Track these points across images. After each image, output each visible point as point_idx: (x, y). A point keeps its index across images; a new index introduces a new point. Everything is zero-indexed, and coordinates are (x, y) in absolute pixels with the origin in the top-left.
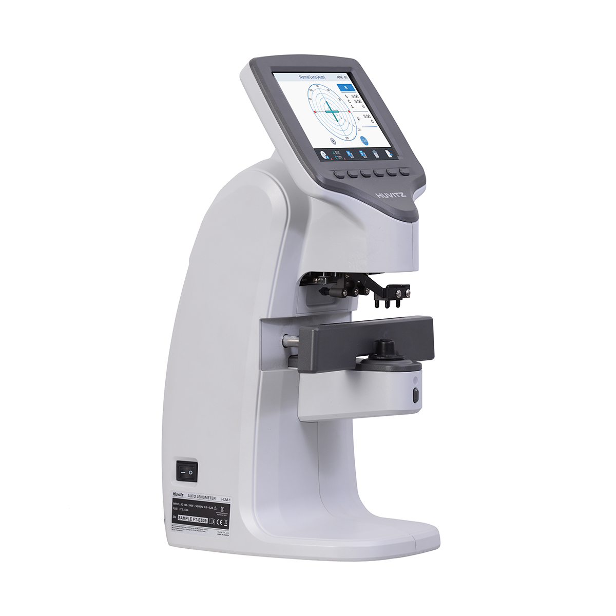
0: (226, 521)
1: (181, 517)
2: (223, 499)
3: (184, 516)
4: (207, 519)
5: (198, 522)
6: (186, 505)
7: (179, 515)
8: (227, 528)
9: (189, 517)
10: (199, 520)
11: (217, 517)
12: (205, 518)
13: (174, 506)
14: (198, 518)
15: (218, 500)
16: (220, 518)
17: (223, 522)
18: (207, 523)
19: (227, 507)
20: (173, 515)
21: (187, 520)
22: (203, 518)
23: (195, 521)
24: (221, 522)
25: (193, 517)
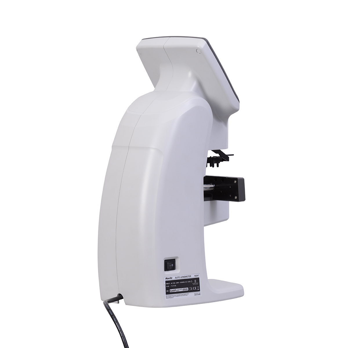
0: (198, 287)
1: (171, 290)
2: (195, 276)
3: (174, 289)
4: (188, 288)
5: (183, 291)
6: (174, 283)
7: (170, 290)
8: (199, 291)
9: (177, 289)
10: (183, 290)
11: (193, 286)
12: (186, 288)
13: (166, 285)
14: (182, 289)
15: (193, 277)
16: (195, 286)
17: (197, 288)
18: (188, 290)
19: (198, 279)
20: (166, 290)
21: (176, 291)
22: (185, 288)
23: (181, 291)
24: (195, 288)
25: (179, 289)
